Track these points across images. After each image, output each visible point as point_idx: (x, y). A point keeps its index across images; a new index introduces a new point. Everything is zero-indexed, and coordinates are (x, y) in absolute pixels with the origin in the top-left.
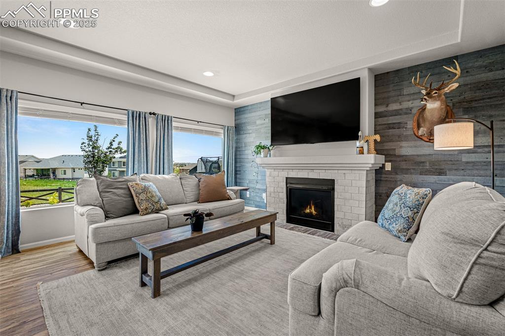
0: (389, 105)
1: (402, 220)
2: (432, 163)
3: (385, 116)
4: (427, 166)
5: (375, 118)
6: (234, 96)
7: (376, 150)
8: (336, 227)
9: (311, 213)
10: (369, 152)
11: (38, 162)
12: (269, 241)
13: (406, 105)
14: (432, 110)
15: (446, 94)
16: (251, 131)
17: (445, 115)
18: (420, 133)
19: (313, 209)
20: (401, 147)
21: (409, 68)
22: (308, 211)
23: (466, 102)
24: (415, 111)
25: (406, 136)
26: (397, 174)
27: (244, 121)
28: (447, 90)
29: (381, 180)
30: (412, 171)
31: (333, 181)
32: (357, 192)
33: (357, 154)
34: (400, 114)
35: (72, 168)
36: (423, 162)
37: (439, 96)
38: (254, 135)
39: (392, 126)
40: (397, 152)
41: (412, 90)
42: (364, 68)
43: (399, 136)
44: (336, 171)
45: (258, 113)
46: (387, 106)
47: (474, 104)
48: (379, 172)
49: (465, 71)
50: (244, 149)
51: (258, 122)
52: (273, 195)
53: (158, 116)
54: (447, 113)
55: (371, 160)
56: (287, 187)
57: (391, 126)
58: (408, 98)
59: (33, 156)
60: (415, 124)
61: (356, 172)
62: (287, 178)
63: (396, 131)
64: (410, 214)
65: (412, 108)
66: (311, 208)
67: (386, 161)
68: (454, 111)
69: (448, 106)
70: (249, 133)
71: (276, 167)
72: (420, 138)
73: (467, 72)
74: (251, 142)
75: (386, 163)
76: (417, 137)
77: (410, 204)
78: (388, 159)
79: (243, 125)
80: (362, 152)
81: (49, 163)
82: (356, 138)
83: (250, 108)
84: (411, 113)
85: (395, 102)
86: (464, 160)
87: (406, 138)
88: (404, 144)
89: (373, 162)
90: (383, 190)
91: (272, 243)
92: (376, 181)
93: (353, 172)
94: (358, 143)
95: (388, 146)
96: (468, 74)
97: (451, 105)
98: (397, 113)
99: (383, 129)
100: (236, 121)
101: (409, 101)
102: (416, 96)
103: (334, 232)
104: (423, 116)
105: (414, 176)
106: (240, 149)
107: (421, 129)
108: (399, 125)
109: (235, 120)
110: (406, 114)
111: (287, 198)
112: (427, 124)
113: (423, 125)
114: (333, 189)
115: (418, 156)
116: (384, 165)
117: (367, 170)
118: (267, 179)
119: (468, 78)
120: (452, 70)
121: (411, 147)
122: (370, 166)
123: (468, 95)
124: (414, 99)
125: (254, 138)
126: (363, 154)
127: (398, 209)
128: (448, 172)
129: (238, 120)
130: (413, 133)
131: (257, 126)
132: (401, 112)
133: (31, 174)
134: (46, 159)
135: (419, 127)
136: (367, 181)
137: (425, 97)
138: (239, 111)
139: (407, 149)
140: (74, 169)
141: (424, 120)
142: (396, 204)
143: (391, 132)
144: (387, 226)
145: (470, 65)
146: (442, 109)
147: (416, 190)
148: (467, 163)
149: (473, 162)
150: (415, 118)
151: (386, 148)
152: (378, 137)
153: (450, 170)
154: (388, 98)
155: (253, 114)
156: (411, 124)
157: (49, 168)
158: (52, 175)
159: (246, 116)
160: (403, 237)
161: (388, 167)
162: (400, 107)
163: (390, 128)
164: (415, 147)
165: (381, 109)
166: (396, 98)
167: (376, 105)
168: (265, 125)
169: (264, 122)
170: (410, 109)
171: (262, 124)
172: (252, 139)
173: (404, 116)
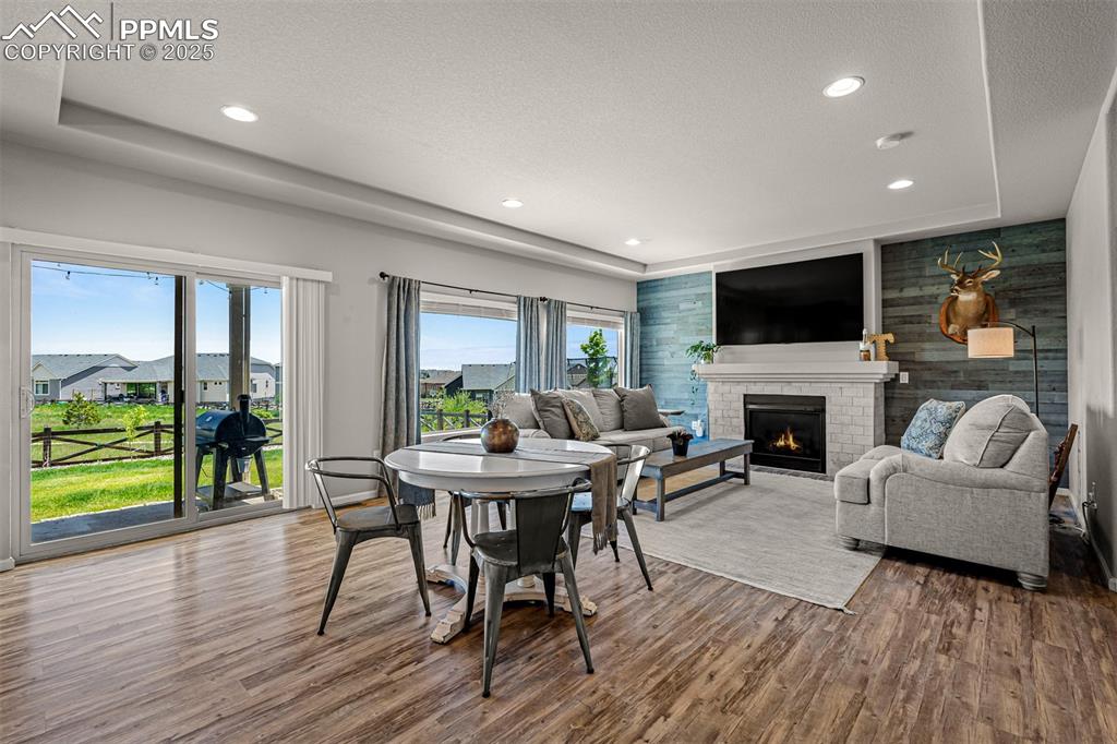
0: (905, 290)
1: (933, 437)
2: (968, 373)
3: (898, 305)
4: (962, 377)
5: (883, 307)
6: (645, 265)
7: (887, 354)
8: (829, 465)
9: (787, 447)
10: (877, 358)
11: (129, 369)
12: (742, 481)
13: (929, 290)
14: (966, 302)
15: (984, 283)
16: (668, 321)
17: (984, 308)
18: (951, 330)
19: (791, 439)
20: (923, 350)
21: (932, 239)
22: (781, 443)
23: (1014, 290)
24: (942, 299)
25: (931, 335)
26: (917, 388)
27: (656, 303)
28: (984, 278)
29: (893, 398)
30: (940, 383)
31: (823, 399)
32: (861, 413)
33: (861, 360)
34: (921, 304)
35: (201, 382)
36: (956, 372)
37: (975, 285)
38: (675, 326)
39: (908, 319)
40: (917, 357)
41: (938, 270)
42: (868, 240)
43: (920, 335)
44: (829, 385)
45: (682, 292)
46: (901, 290)
47: (1023, 294)
48: (890, 385)
49: (1010, 249)
51: (682, 306)
52: (720, 422)
53: (549, 303)
54: (987, 305)
55: (882, 368)
56: (745, 409)
57: (906, 320)
58: (931, 281)
59: (118, 357)
60: (944, 318)
61: (859, 385)
62: (745, 396)
63: (916, 328)
64: (942, 429)
65: (938, 295)
66: (787, 438)
67: (901, 370)
68: (997, 301)
69: (987, 295)
70: (666, 324)
71: (726, 379)
72: (950, 338)
73: (1013, 251)
74: (668, 338)
75: (901, 374)
76: (946, 335)
77: (942, 419)
78: (904, 367)
79: (664, 314)
80: (867, 358)
81: (154, 370)
82: (859, 337)
83: (667, 282)
84: (936, 303)
85: (914, 285)
86: (1011, 368)
87: (931, 338)
88: (927, 345)
89: (885, 372)
90: (896, 411)
91: (747, 483)
92: (886, 398)
93: (855, 385)
94: (862, 346)
95: (903, 348)
96: (1015, 254)
97: (992, 294)
98: (916, 301)
99: (896, 324)
100: (641, 304)
101: (933, 285)
102: (943, 279)
103: (825, 472)
104: (954, 309)
105: (944, 389)
106: (649, 349)
107: (952, 326)
108: (919, 320)
109: (638, 302)
110: (930, 303)
111: (746, 426)
112: (960, 320)
113: (954, 321)
114: (824, 411)
115: (948, 362)
116: (897, 375)
117: (876, 383)
118: (710, 398)
119: (1013, 260)
120: (990, 255)
121: (937, 350)
122: (881, 377)
123: (1015, 282)
124: (940, 283)
125: (675, 332)
126: (869, 360)
127: (927, 425)
128: (990, 385)
129: (643, 300)
130: (939, 330)
131: (680, 312)
132: (921, 300)
133: (116, 393)
134: (146, 363)
135: (948, 322)
136: (876, 398)
137: (957, 287)
138: (644, 287)
139: (931, 353)
140: (205, 384)
141: (956, 314)
142: (925, 420)
143: (907, 327)
144: (914, 447)
145: (1017, 242)
146: (979, 302)
147: (948, 404)
148: (1017, 372)
149: (1024, 372)
150: (943, 309)
151: (900, 350)
152: (890, 337)
153: (994, 382)
154: (904, 279)
155: (674, 293)
156: (937, 318)
157: (154, 380)
158: (159, 395)
159: (659, 295)
160: (934, 455)
161: (904, 378)
162: (921, 294)
163: (905, 323)
164: (944, 350)
165: (893, 294)
166: (913, 280)
167: (884, 288)
168: (695, 312)
169: (692, 306)
170: (936, 297)
171: (690, 310)
172: (671, 334)
173: (928, 307)
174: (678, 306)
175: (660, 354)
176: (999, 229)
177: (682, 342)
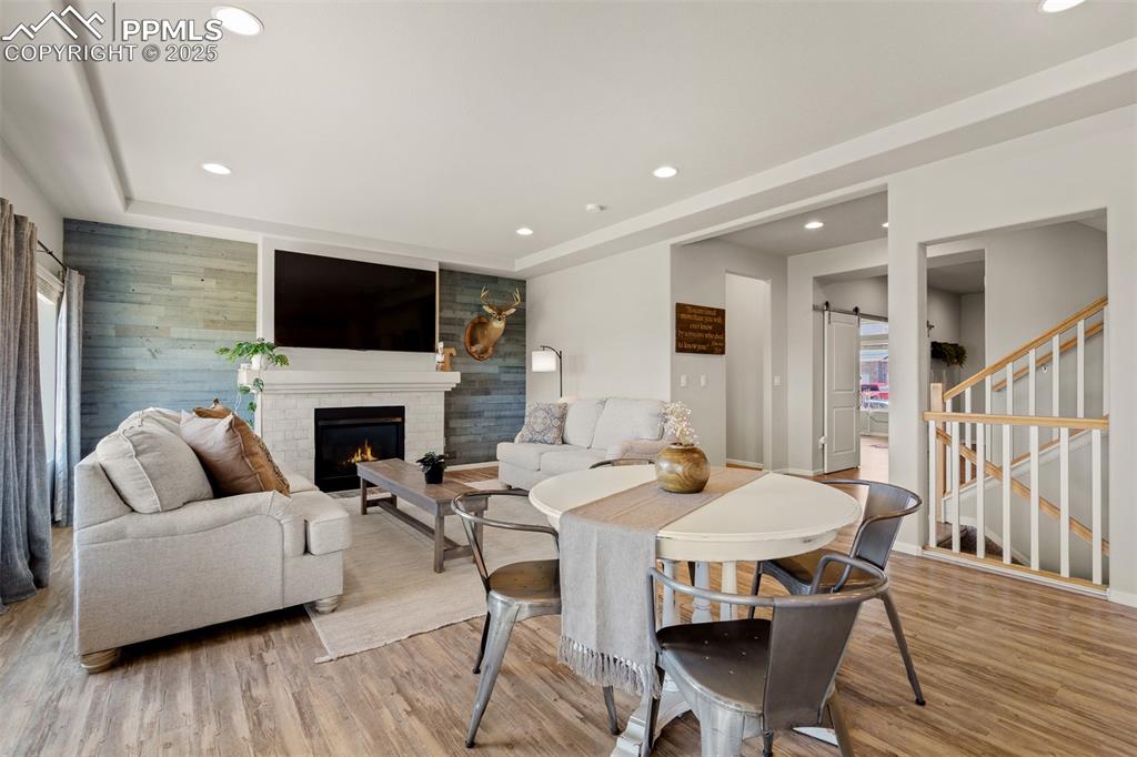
4: (477, 386)
6: (127, 199)
10: (445, 369)
13: (459, 314)
14: (498, 329)
16: (147, 299)
18: (474, 349)
19: (369, 452)
21: (463, 273)
22: (358, 458)
27: (116, 265)
28: (508, 313)
31: (401, 408)
32: (432, 420)
33: (437, 370)
34: (454, 324)
38: (160, 310)
44: (405, 394)
45: (180, 260)
50: (114, 344)
51: (179, 281)
56: (316, 427)
58: (460, 307)
60: (468, 338)
61: (433, 394)
62: (317, 410)
65: (465, 319)
66: (364, 452)
70: (141, 303)
72: (472, 354)
74: (145, 327)
76: (469, 352)
79: (137, 287)
80: (443, 369)
88: (457, 360)
93: (430, 394)
94: (436, 357)
98: (451, 322)
100: (71, 258)
105: (467, 397)
108: (452, 338)
109: (65, 254)
110: (459, 324)
115: (469, 374)
120: (516, 298)
121: (463, 364)
129: (80, 255)
131: (172, 289)
135: (472, 342)
138: (80, 231)
150: (468, 331)
152: (453, 351)
153: (494, 389)
164: (467, 364)
168: (203, 294)
169: (200, 284)
170: (462, 320)
171: (192, 289)
172: (152, 321)
173: (457, 327)
174: (170, 279)
175: (125, 351)
176: (497, 278)
177: (176, 336)
